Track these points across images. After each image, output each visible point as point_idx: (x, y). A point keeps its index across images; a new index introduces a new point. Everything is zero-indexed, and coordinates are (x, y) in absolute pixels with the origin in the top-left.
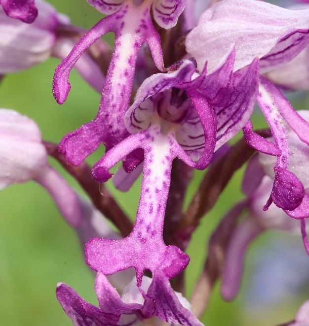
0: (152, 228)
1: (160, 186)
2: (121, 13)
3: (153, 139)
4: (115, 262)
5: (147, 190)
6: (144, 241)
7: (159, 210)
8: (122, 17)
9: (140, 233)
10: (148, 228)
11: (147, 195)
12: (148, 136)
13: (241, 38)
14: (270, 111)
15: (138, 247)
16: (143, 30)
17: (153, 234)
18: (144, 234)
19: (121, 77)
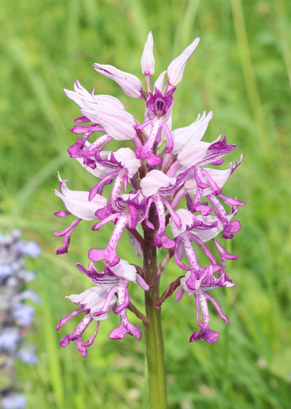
0: (112, 248)
1: (118, 233)
2: (118, 171)
3: (122, 216)
4: (99, 257)
5: (113, 234)
6: (109, 251)
7: (116, 242)
8: (118, 172)
9: (108, 249)
10: (111, 248)
11: (113, 236)
12: (120, 214)
13: (150, 186)
14: (160, 211)
15: (107, 253)
16: (123, 177)
17: (112, 249)
18: (109, 249)
19: (115, 193)
